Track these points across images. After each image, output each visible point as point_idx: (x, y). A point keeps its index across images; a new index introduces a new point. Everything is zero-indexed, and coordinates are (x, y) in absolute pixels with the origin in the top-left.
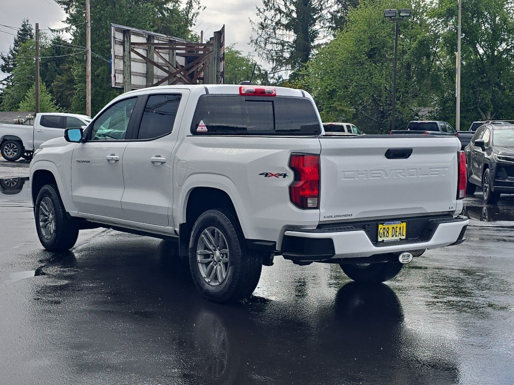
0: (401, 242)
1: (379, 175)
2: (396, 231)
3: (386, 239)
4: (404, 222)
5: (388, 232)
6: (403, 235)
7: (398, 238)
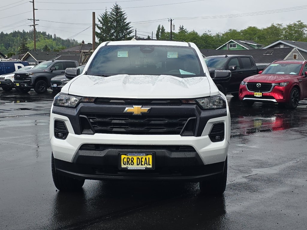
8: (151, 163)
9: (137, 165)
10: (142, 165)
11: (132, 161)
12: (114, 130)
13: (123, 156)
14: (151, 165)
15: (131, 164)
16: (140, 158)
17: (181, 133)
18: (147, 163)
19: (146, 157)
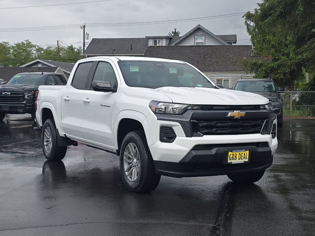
8: (248, 157)
9: (239, 159)
10: (242, 159)
11: (236, 157)
12: (218, 131)
13: (230, 153)
14: (248, 159)
15: (235, 159)
16: (241, 153)
17: (261, 132)
18: (245, 158)
19: (244, 152)
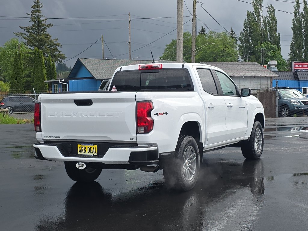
0: (94, 156)
1: (70, 115)
2: (91, 150)
3: (83, 154)
4: (96, 145)
5: (85, 150)
6: (95, 153)
7: (92, 154)
